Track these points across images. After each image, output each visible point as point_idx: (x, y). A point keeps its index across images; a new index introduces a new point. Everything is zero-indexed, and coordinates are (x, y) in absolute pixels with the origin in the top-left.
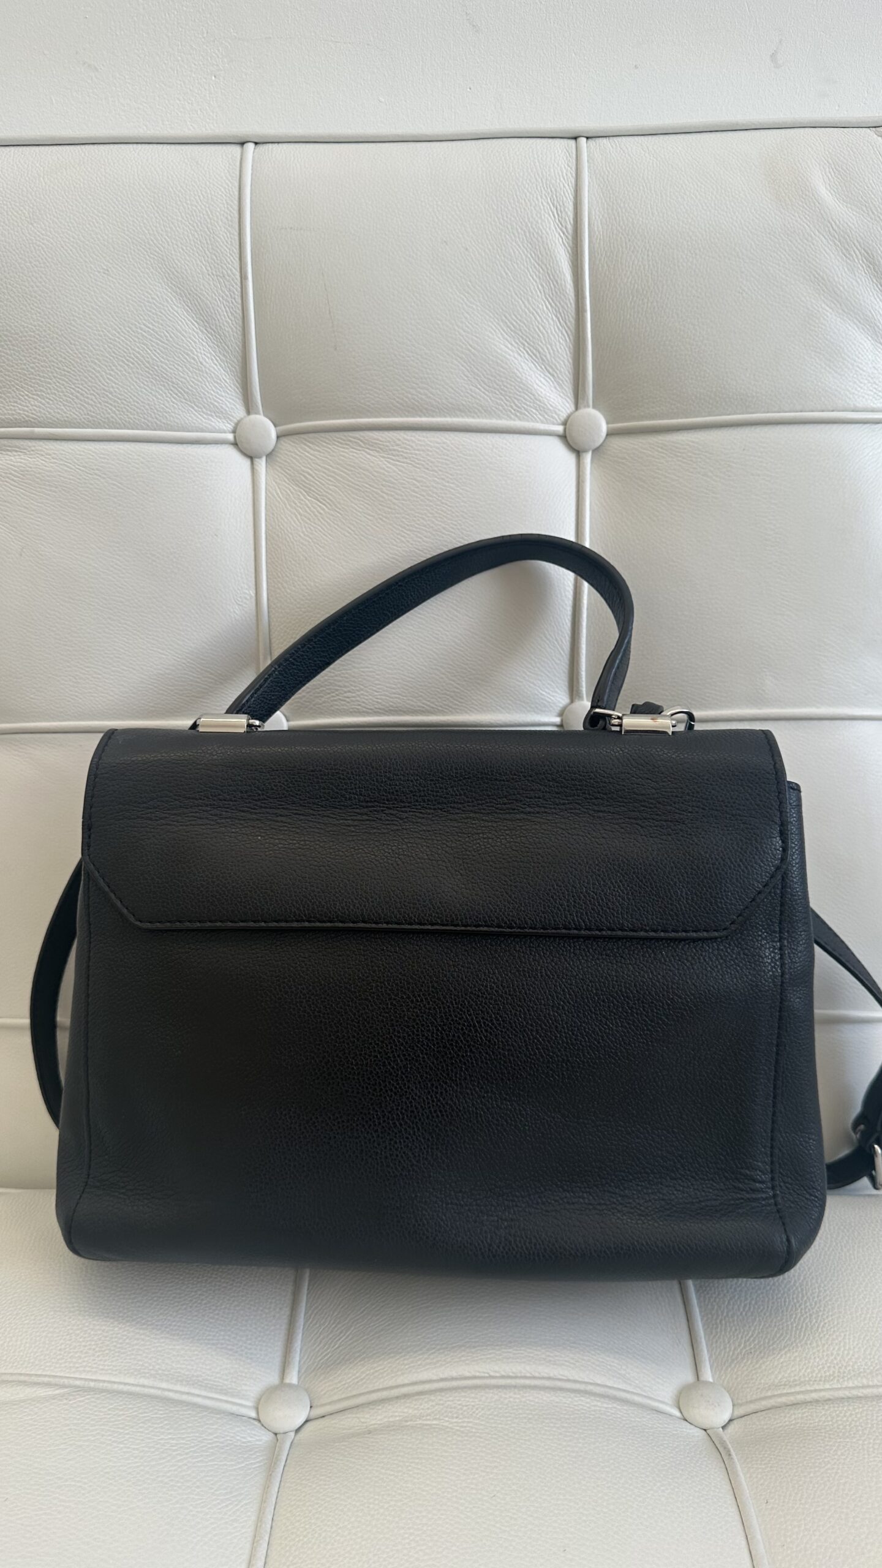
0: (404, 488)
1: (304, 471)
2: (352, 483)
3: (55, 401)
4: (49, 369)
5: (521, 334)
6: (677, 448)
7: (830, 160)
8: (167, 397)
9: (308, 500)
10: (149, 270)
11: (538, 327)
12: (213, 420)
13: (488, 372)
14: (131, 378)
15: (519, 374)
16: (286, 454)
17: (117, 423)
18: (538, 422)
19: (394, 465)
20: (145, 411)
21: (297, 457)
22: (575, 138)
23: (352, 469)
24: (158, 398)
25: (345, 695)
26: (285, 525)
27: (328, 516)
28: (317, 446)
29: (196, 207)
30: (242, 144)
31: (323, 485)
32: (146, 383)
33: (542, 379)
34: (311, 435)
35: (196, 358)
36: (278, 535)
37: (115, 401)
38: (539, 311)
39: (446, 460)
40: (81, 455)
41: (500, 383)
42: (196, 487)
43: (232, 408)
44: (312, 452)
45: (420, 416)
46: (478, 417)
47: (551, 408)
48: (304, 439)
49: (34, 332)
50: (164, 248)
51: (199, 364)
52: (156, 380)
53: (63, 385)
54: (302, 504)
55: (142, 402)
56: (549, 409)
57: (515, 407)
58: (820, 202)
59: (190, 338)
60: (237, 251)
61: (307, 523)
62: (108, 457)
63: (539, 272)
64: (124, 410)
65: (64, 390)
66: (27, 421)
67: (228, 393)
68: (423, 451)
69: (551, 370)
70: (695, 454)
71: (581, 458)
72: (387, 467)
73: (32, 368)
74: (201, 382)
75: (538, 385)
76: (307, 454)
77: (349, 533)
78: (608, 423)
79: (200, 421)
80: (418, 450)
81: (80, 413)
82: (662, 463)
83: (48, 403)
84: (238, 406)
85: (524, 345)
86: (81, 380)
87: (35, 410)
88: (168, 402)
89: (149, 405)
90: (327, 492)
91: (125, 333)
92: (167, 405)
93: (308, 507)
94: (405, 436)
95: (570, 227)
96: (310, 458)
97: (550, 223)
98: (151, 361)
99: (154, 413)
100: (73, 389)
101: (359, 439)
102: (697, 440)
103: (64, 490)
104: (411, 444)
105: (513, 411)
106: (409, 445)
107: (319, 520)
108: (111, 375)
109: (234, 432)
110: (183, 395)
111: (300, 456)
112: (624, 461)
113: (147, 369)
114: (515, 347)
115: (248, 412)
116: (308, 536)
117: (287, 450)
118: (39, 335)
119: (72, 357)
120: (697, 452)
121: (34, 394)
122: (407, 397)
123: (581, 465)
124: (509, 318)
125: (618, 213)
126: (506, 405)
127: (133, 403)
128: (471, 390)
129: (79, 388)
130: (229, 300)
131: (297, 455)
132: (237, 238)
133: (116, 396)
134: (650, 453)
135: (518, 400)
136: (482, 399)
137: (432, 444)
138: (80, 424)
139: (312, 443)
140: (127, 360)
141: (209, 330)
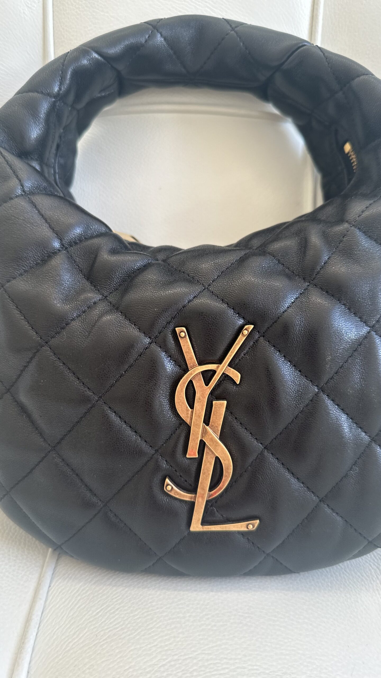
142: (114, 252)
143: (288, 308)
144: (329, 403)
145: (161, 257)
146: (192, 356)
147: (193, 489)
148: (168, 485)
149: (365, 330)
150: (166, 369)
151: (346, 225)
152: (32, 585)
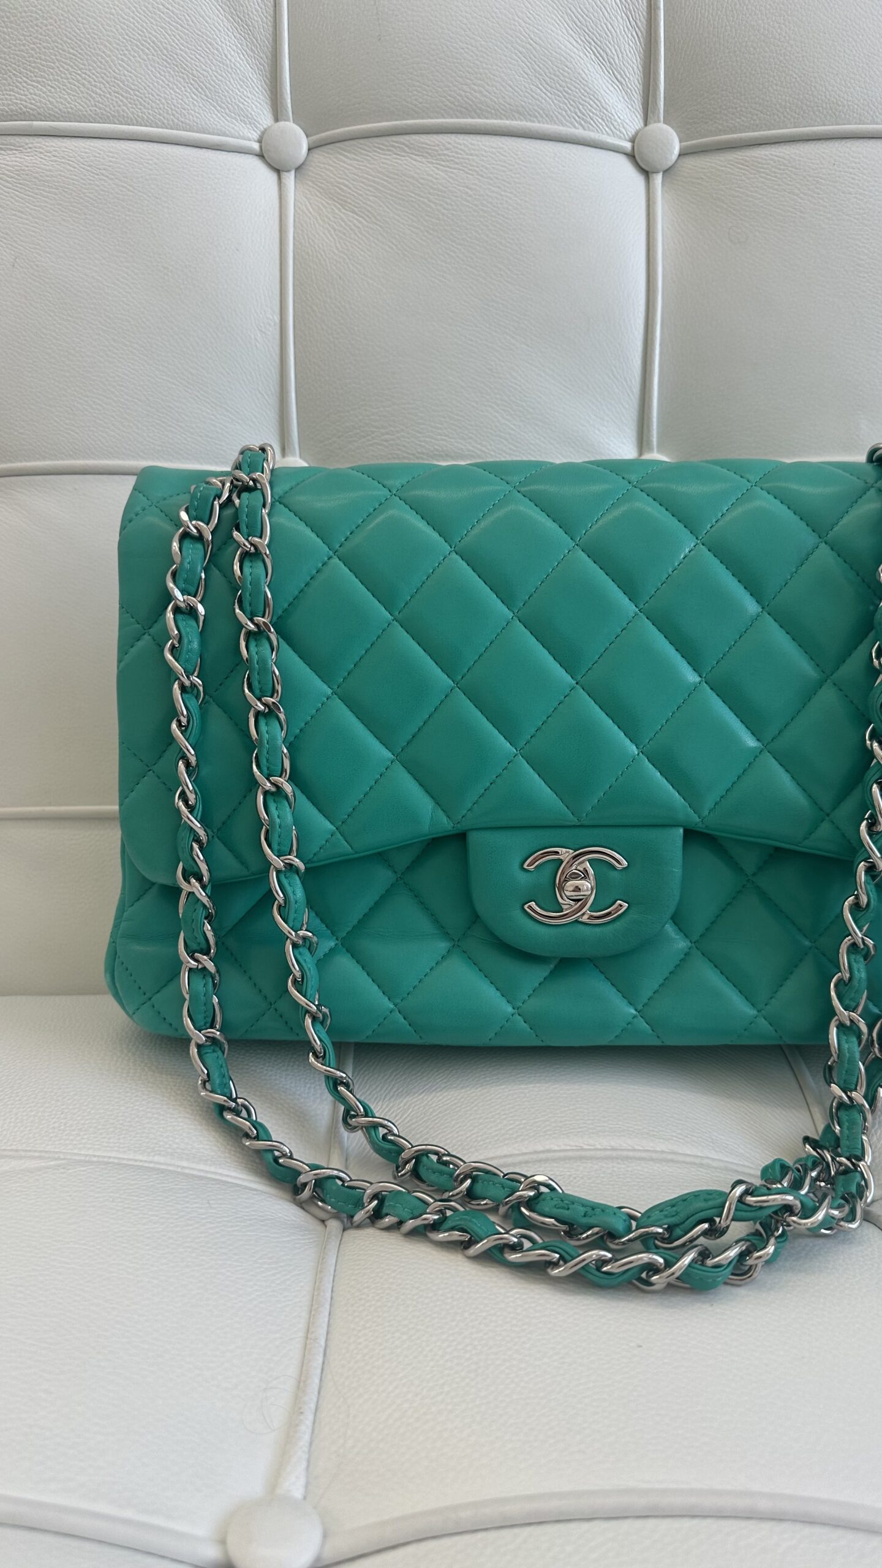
0: (456, 197)
1: (339, 183)
2: (396, 192)
3: (58, 89)
4: (52, 51)
5: (587, 31)
6: (759, 163)
8: (188, 93)
9: (344, 213)
11: (606, 25)
12: (237, 124)
13: (551, 70)
14: (146, 66)
15: (584, 75)
16: (320, 167)
17: (128, 117)
18: (604, 134)
19: (443, 171)
20: (161, 106)
21: (331, 168)
23: (396, 177)
24: (175, 92)
25: (383, 438)
26: (316, 239)
27: (366, 229)
28: (355, 154)
31: (361, 195)
32: (163, 73)
33: (610, 86)
34: (346, 143)
35: (220, 48)
36: (308, 253)
37: (127, 92)
38: (607, 6)
39: (502, 166)
40: (86, 153)
41: (564, 84)
42: (216, 195)
43: (259, 114)
44: (349, 161)
45: (473, 118)
46: (539, 122)
47: (619, 121)
48: (341, 148)
49: (35, 6)
51: (224, 58)
52: (175, 71)
53: (68, 70)
54: (336, 218)
55: (158, 95)
56: (616, 121)
57: (579, 114)
59: (214, 25)
61: (343, 239)
62: (116, 156)
64: (137, 102)
65: (69, 76)
66: (24, 112)
67: (255, 95)
68: (477, 155)
69: (619, 77)
70: (780, 169)
71: (651, 180)
72: (436, 174)
73: (33, 49)
74: (225, 79)
75: (605, 92)
76: (342, 164)
77: (390, 247)
78: (681, 141)
79: (222, 123)
80: (471, 155)
81: (86, 104)
82: (743, 181)
83: (50, 91)
85: (590, 43)
86: (90, 65)
87: (34, 100)
88: (188, 98)
89: (165, 98)
90: (364, 203)
91: (140, 14)
92: (186, 100)
93: (344, 221)
94: (457, 140)
96: (346, 168)
98: (169, 47)
99: (171, 108)
100: (79, 74)
101: (404, 144)
102: (782, 154)
103: (66, 192)
104: (462, 147)
105: (577, 118)
106: (461, 149)
107: (356, 234)
108: (122, 60)
109: (260, 141)
110: (204, 92)
111: (334, 167)
112: (699, 181)
113: (164, 57)
114: (580, 45)
115: (277, 120)
116: (344, 253)
117: (319, 162)
118: (41, 10)
119: (78, 38)
120: (782, 167)
121: (34, 81)
122: (460, 96)
123: (651, 186)
124: (575, 12)
126: (570, 110)
127: (147, 95)
128: (531, 90)
129: (85, 74)
131: (332, 166)
133: (127, 86)
134: (730, 170)
135: (582, 105)
136: (544, 102)
137: (487, 149)
139: (349, 152)
140: (143, 45)
141: (235, 17)
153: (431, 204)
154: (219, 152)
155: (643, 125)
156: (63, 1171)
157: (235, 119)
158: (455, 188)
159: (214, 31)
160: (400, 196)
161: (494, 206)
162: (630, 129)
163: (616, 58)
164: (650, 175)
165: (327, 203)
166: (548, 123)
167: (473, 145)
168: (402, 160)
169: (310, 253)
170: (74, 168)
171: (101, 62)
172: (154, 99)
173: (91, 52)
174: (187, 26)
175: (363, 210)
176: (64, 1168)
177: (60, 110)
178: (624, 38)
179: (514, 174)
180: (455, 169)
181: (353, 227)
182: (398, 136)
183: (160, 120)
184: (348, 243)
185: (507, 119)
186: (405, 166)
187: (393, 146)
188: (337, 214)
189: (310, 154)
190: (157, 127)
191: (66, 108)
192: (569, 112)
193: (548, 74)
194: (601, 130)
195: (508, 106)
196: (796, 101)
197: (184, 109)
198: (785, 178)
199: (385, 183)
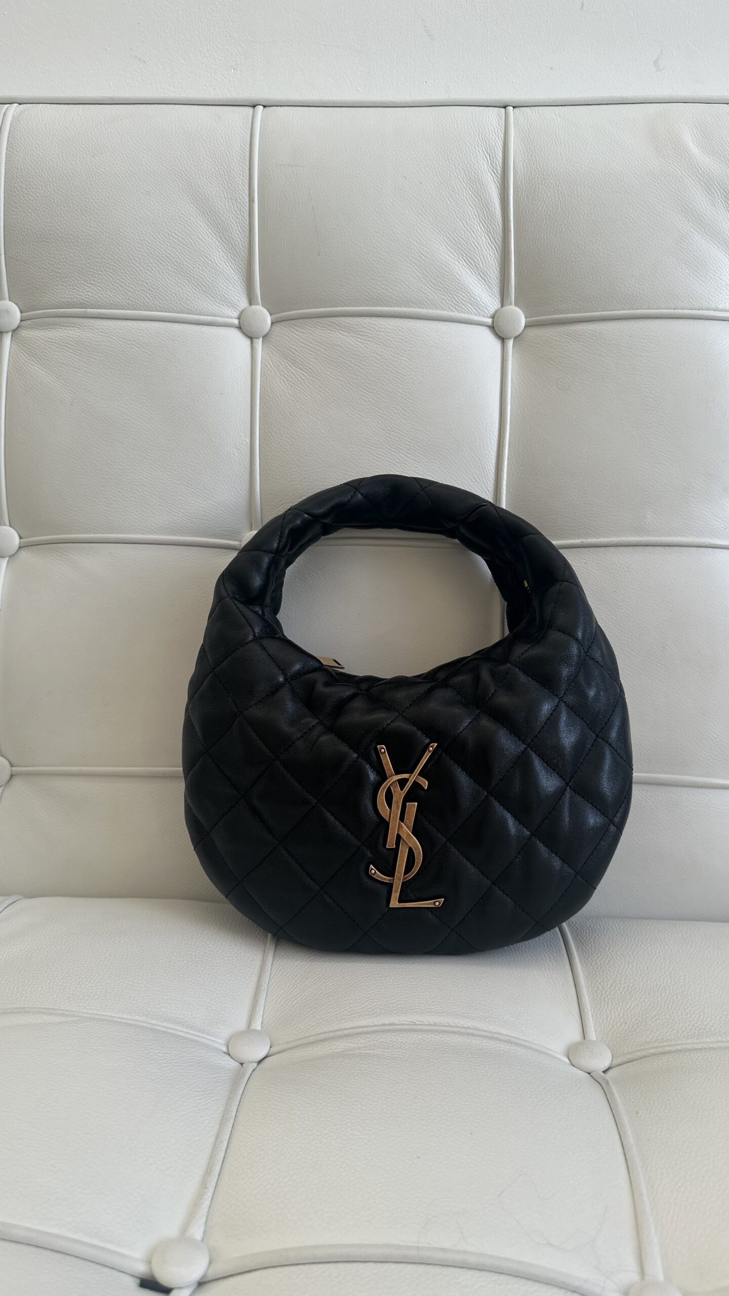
0: (368, 360)
1: (291, 348)
2: (328, 356)
3: (105, 289)
4: (101, 264)
5: (460, 247)
6: (579, 335)
7: (697, 124)
8: (189, 288)
9: (294, 370)
10: (181, 192)
11: (474, 243)
12: (223, 308)
13: (435, 274)
15: (458, 276)
16: (279, 335)
17: (150, 306)
18: (472, 314)
19: (360, 342)
20: (173, 299)
21: (286, 338)
22: (505, 107)
23: (329, 346)
24: (182, 289)
26: (275, 388)
27: (308, 381)
28: (303, 329)
29: (218, 148)
30: (254, 106)
31: (305, 357)
32: (174, 277)
33: (476, 283)
34: (297, 321)
35: (213, 260)
37: (150, 290)
38: (474, 230)
39: (401, 339)
40: (121, 330)
41: (444, 283)
42: (208, 357)
43: (238, 300)
44: (298, 333)
45: (382, 306)
46: (427, 308)
47: (483, 305)
48: (293, 324)
49: (91, 236)
50: (192, 177)
51: (215, 265)
52: (182, 275)
53: (111, 276)
54: (288, 372)
55: (171, 292)
56: (481, 305)
57: (455, 302)
58: (690, 154)
59: (209, 244)
60: (247, 182)
61: (292, 386)
63: (475, 201)
64: (156, 297)
65: (112, 280)
66: (82, 304)
67: (235, 289)
68: (383, 331)
69: (483, 276)
70: (592, 339)
71: (505, 343)
72: (357, 345)
73: (89, 263)
74: (215, 278)
75: (473, 286)
76: (294, 335)
77: (324, 394)
78: (526, 317)
79: (213, 308)
80: (380, 332)
81: (123, 298)
82: (567, 346)
83: (99, 290)
84: (242, 299)
85: (463, 255)
86: (125, 273)
87: (88, 295)
88: (190, 293)
89: (175, 294)
90: (309, 364)
91: (159, 239)
92: (189, 294)
93: (294, 375)
94: (370, 321)
95: (499, 169)
96: (296, 338)
97: (483, 165)
98: (178, 260)
99: (179, 300)
100: (119, 280)
101: (335, 323)
102: (594, 329)
103: (108, 356)
104: (374, 327)
105: (453, 305)
106: (373, 328)
107: (302, 384)
108: (147, 270)
109: (239, 318)
110: (202, 288)
111: (289, 337)
112: (538, 346)
113: (175, 267)
114: (455, 256)
115: (251, 304)
116: (292, 396)
117: (279, 332)
118: (94, 238)
119: (118, 255)
121: (89, 284)
122: (373, 292)
123: (505, 349)
124: (452, 235)
125: (536, 159)
127: (163, 292)
128: (421, 287)
129: (123, 279)
130: (240, 217)
131: (287, 336)
132: (248, 172)
133: (151, 287)
134: (559, 339)
135: (457, 296)
136: (429, 294)
137: (391, 328)
138: (122, 306)
139: (298, 327)
140: (161, 259)
141: (224, 240)
142: (327, 684)
143: (463, 730)
144: (496, 804)
145: (364, 686)
146: (390, 767)
147: (391, 874)
148: (372, 869)
149: (523, 747)
150: (369, 778)
151: (509, 665)
152: (258, 963)
153: (353, 365)
154: (211, 327)
155: (500, 306)
156: (75, 1025)
157: (223, 305)
158: (368, 354)
159: (209, 248)
160: (331, 359)
161: (395, 367)
162: (491, 310)
163: (481, 264)
164: (505, 340)
165: (283, 361)
166: (433, 309)
167: (381, 324)
168: (332, 334)
169: (271, 396)
170: (114, 340)
171: (133, 271)
172: (168, 294)
173: (127, 265)
174: (191, 247)
175: (307, 368)
176: (76, 1023)
177: (105, 302)
178: (486, 251)
179: (409, 344)
180: (369, 341)
181: (300, 379)
182: (331, 318)
183: (171, 307)
184: (296, 391)
185: (405, 307)
186: (335, 338)
187: (327, 324)
188: (289, 369)
189: (273, 326)
190: (170, 312)
191: (110, 301)
192: (448, 301)
193: (433, 277)
194: (471, 312)
195: (405, 298)
196: (603, 294)
197: (188, 300)
198: (596, 346)
199: (323, 350)
